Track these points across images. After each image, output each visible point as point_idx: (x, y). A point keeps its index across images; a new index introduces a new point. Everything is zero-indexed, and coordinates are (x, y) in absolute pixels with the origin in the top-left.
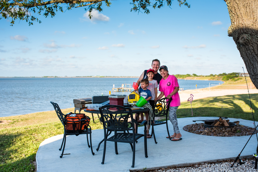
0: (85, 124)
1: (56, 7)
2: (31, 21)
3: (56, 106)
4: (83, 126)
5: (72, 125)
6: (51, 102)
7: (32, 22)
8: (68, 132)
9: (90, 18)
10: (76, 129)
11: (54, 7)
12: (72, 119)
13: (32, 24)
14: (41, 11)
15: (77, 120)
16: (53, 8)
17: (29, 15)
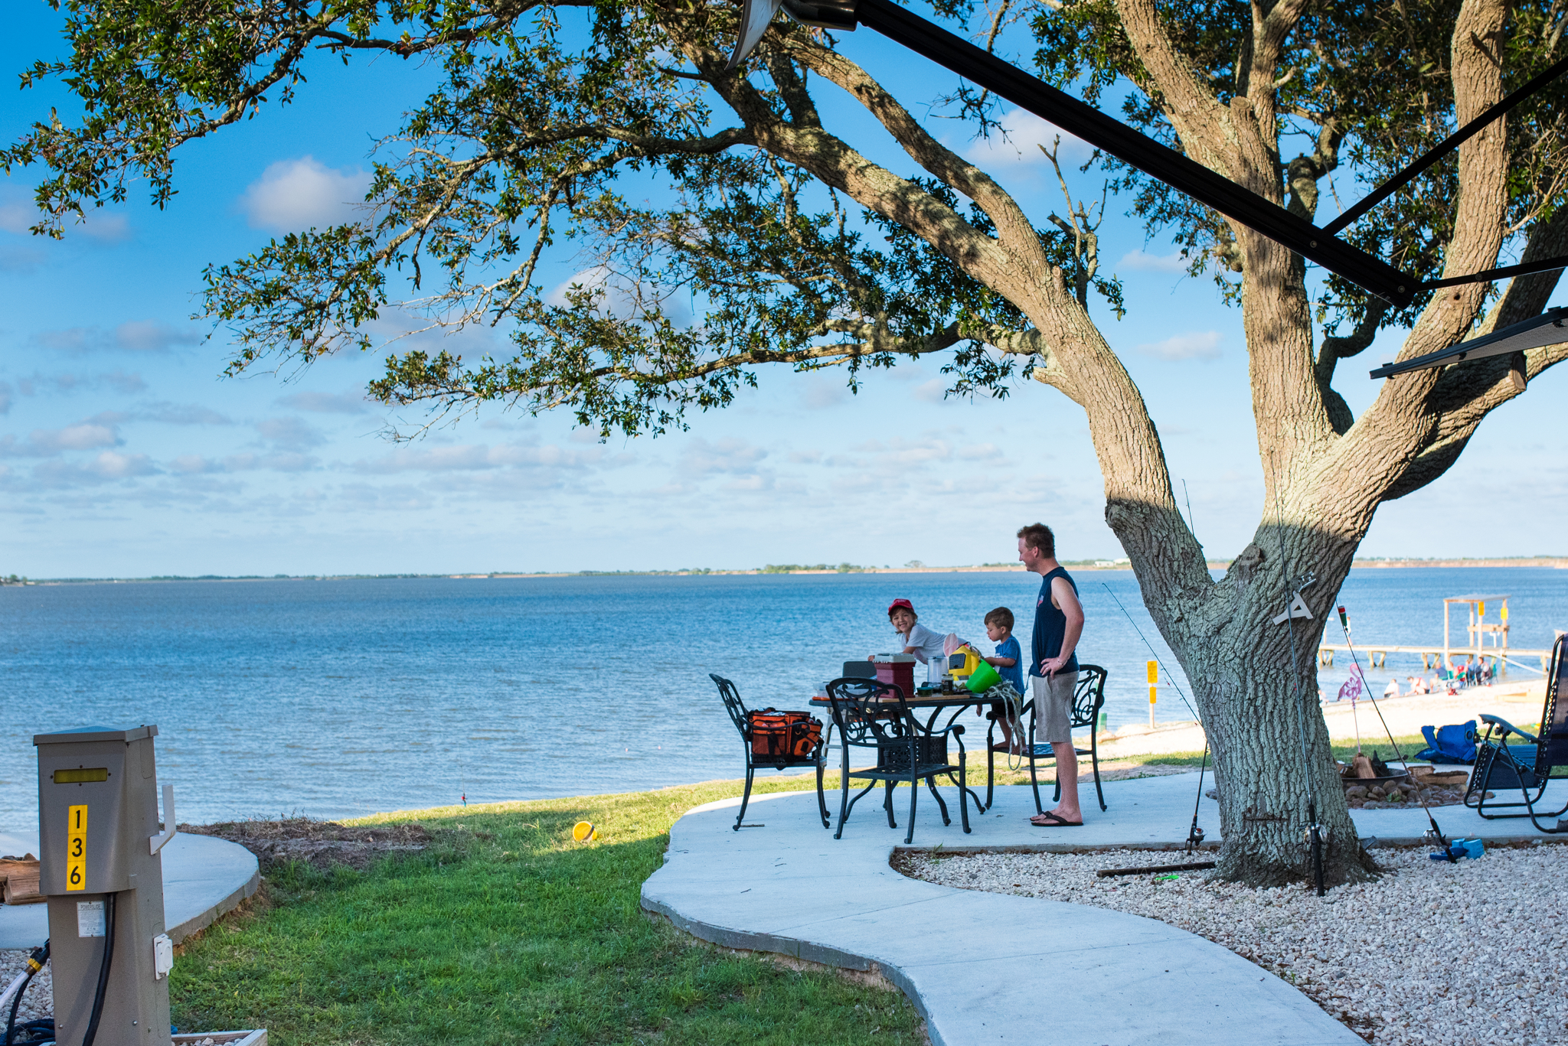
0: (804, 740)
1: (736, 373)
2: (659, 425)
3: (724, 685)
4: (800, 744)
5: (766, 740)
6: (711, 675)
7: (664, 426)
8: (757, 761)
9: (855, 389)
10: (777, 752)
11: (730, 374)
12: (766, 722)
13: (662, 431)
14: (686, 404)
15: (782, 725)
16: (726, 379)
17: (654, 408)
